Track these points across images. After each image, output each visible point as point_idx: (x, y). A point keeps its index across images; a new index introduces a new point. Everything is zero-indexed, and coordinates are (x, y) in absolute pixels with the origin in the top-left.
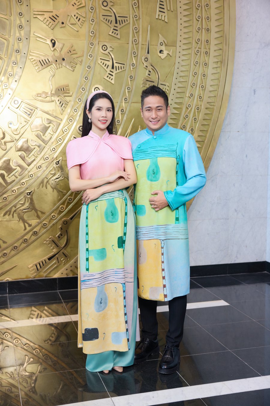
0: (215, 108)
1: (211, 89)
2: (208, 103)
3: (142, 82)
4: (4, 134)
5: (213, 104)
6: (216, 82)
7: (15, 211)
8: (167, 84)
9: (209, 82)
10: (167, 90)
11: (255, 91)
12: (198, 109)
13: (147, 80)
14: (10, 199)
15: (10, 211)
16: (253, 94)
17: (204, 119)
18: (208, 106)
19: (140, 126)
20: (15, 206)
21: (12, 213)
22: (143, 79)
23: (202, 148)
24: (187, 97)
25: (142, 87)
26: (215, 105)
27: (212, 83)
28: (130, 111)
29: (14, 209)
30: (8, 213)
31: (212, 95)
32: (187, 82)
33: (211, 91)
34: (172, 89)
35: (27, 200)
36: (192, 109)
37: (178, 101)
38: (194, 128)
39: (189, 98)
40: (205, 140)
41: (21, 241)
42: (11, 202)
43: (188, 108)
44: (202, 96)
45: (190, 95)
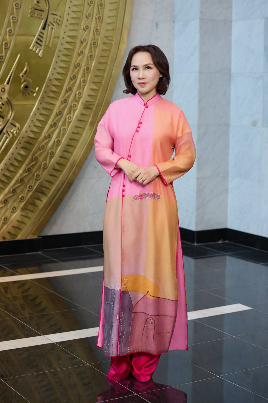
0: (113, 43)
1: (109, 21)
2: (105, 37)
3: (30, 11)
5: (111, 38)
6: (114, 13)
8: (59, 14)
9: (107, 13)
10: (59, 21)
11: (157, 25)
12: (94, 43)
13: (36, 9)
16: (155, 27)
17: (101, 57)
18: (106, 41)
19: (26, 63)
22: (30, 7)
23: (98, 90)
24: (82, 29)
25: (30, 17)
26: (113, 39)
27: (110, 14)
28: (15, 46)
31: (110, 27)
32: (82, 12)
33: (108, 24)
34: (65, 20)
36: (87, 43)
37: (71, 33)
38: (89, 66)
39: (84, 31)
40: (102, 81)
43: (83, 42)
44: (98, 28)
45: (85, 27)
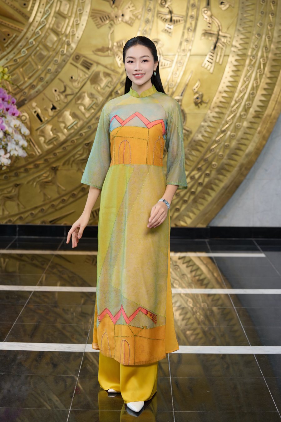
4: (65, 88)
7: (73, 161)
8: (229, 36)
10: (229, 41)
13: (207, 32)
14: (69, 149)
15: (68, 160)
20: (74, 156)
21: (71, 162)
29: (72, 159)
30: (67, 163)
35: (85, 151)
41: (79, 189)
42: (70, 152)
